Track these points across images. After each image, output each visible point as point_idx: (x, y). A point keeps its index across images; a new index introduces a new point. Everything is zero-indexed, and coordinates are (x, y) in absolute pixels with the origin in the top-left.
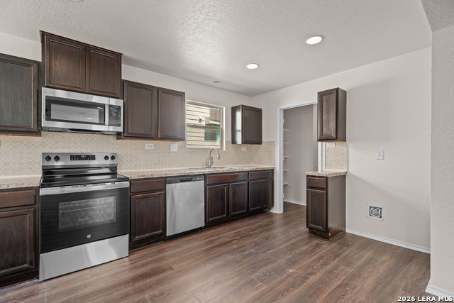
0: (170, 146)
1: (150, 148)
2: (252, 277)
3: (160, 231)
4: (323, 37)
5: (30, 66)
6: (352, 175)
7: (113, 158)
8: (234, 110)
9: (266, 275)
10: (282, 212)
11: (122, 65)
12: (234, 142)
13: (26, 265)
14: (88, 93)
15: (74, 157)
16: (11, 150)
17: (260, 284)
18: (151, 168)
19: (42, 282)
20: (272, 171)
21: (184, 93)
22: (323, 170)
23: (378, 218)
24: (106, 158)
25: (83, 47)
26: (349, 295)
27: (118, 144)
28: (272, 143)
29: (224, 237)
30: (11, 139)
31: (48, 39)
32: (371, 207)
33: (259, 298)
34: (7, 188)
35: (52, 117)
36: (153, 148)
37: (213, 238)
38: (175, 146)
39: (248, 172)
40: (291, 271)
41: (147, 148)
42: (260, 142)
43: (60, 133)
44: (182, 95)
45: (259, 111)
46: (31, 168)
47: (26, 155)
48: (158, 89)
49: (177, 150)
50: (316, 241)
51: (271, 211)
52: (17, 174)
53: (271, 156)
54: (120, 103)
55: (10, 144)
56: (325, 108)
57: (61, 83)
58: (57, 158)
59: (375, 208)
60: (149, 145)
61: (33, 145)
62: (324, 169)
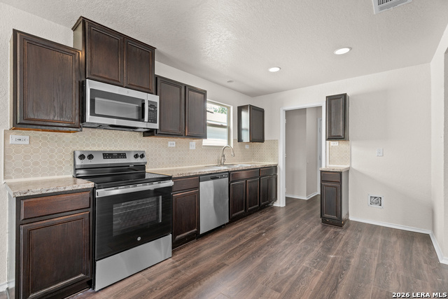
0: (189, 143)
1: (172, 146)
2: (304, 264)
3: (195, 230)
4: (351, 49)
5: (71, 55)
6: (354, 170)
7: (142, 156)
8: (240, 109)
9: (315, 262)
10: (284, 205)
11: (156, 62)
12: (240, 140)
13: (82, 275)
14: (126, 87)
15: (107, 155)
16: (40, 148)
17: (316, 270)
18: (173, 166)
19: (98, 291)
20: (276, 167)
21: (206, 91)
22: (326, 165)
23: (377, 206)
24: (136, 156)
25: (122, 38)
26: (391, 272)
27: (144, 141)
28: (275, 142)
29: (250, 231)
30: (41, 135)
31: (90, 26)
32: (371, 197)
33: (324, 282)
34: (64, 190)
35: (96, 113)
36: (174, 146)
37: (242, 233)
38: (193, 143)
39: (260, 168)
40: (332, 256)
41: (169, 146)
42: (262, 141)
43: (90, 129)
44: (204, 93)
45: (262, 111)
46: (61, 168)
47: (56, 154)
48: (186, 86)
49: (195, 148)
50: (332, 230)
51: (275, 205)
52: (46, 175)
53: (274, 154)
54: (156, 99)
55: (40, 141)
56: (333, 110)
57: (101, 75)
58: (91, 157)
59: (375, 198)
60: (172, 143)
61: (63, 142)
62: (328, 165)
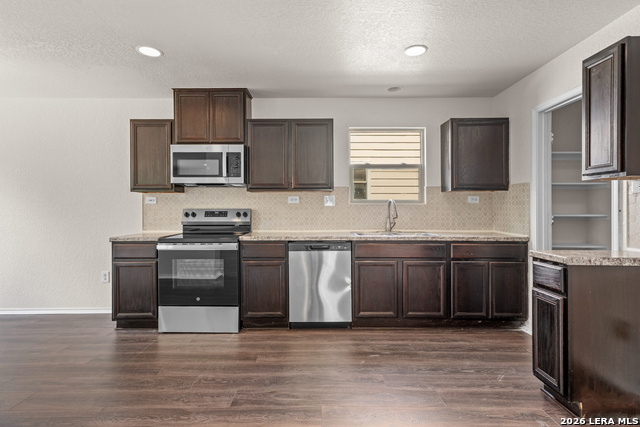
0: (322, 199)
3: (280, 313)
5: (164, 126)
7: (245, 215)
13: (150, 314)
14: (212, 143)
15: (209, 213)
16: (164, 207)
18: (296, 229)
19: (161, 333)
20: (525, 245)
21: (330, 121)
24: (238, 215)
25: (207, 93)
27: (255, 198)
28: (525, 187)
30: (164, 196)
31: (178, 95)
36: (298, 201)
38: (331, 198)
39: (448, 243)
41: (290, 202)
42: (505, 187)
44: (326, 124)
45: (500, 124)
48: (290, 122)
49: (333, 205)
53: (523, 214)
54: (239, 149)
55: (164, 201)
57: (188, 137)
58: (194, 215)
60: (293, 198)
62: (625, 248)
